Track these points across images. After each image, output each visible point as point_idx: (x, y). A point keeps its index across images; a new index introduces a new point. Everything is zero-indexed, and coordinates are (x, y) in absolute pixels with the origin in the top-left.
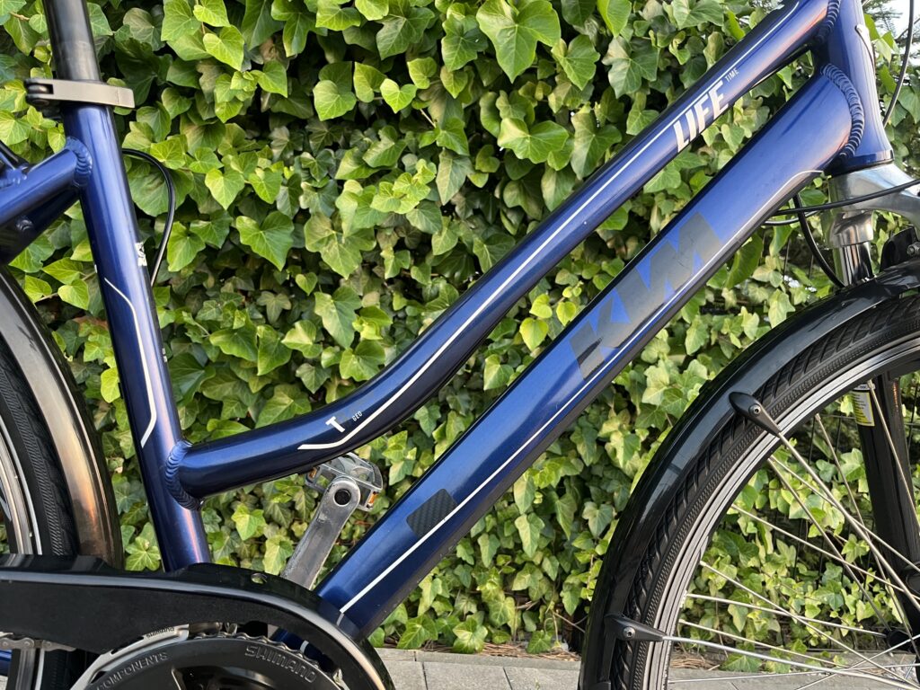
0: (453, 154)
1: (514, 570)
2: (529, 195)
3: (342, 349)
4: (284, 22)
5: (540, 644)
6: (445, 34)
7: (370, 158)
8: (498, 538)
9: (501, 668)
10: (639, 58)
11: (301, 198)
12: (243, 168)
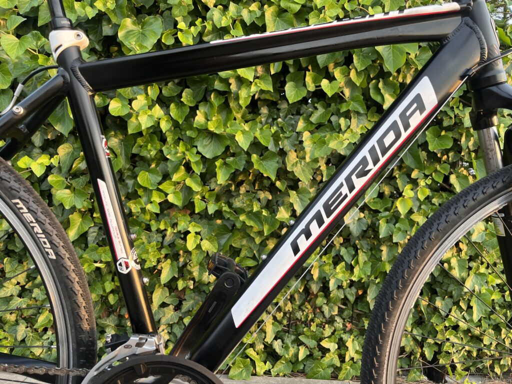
0: (358, 113)
5: (414, 377)
7: (313, 119)
11: (280, 143)
12: (250, 129)
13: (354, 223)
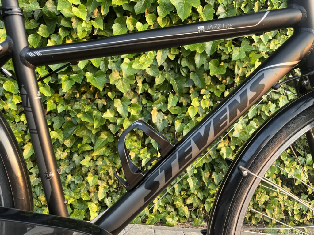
1: (187, 196)
2: (190, 62)
3: (124, 119)
4: (101, 3)
5: (197, 223)
6: (159, 5)
8: (181, 185)
9: (182, 232)
10: (229, 11)
11: (109, 65)
13: (160, 123)
